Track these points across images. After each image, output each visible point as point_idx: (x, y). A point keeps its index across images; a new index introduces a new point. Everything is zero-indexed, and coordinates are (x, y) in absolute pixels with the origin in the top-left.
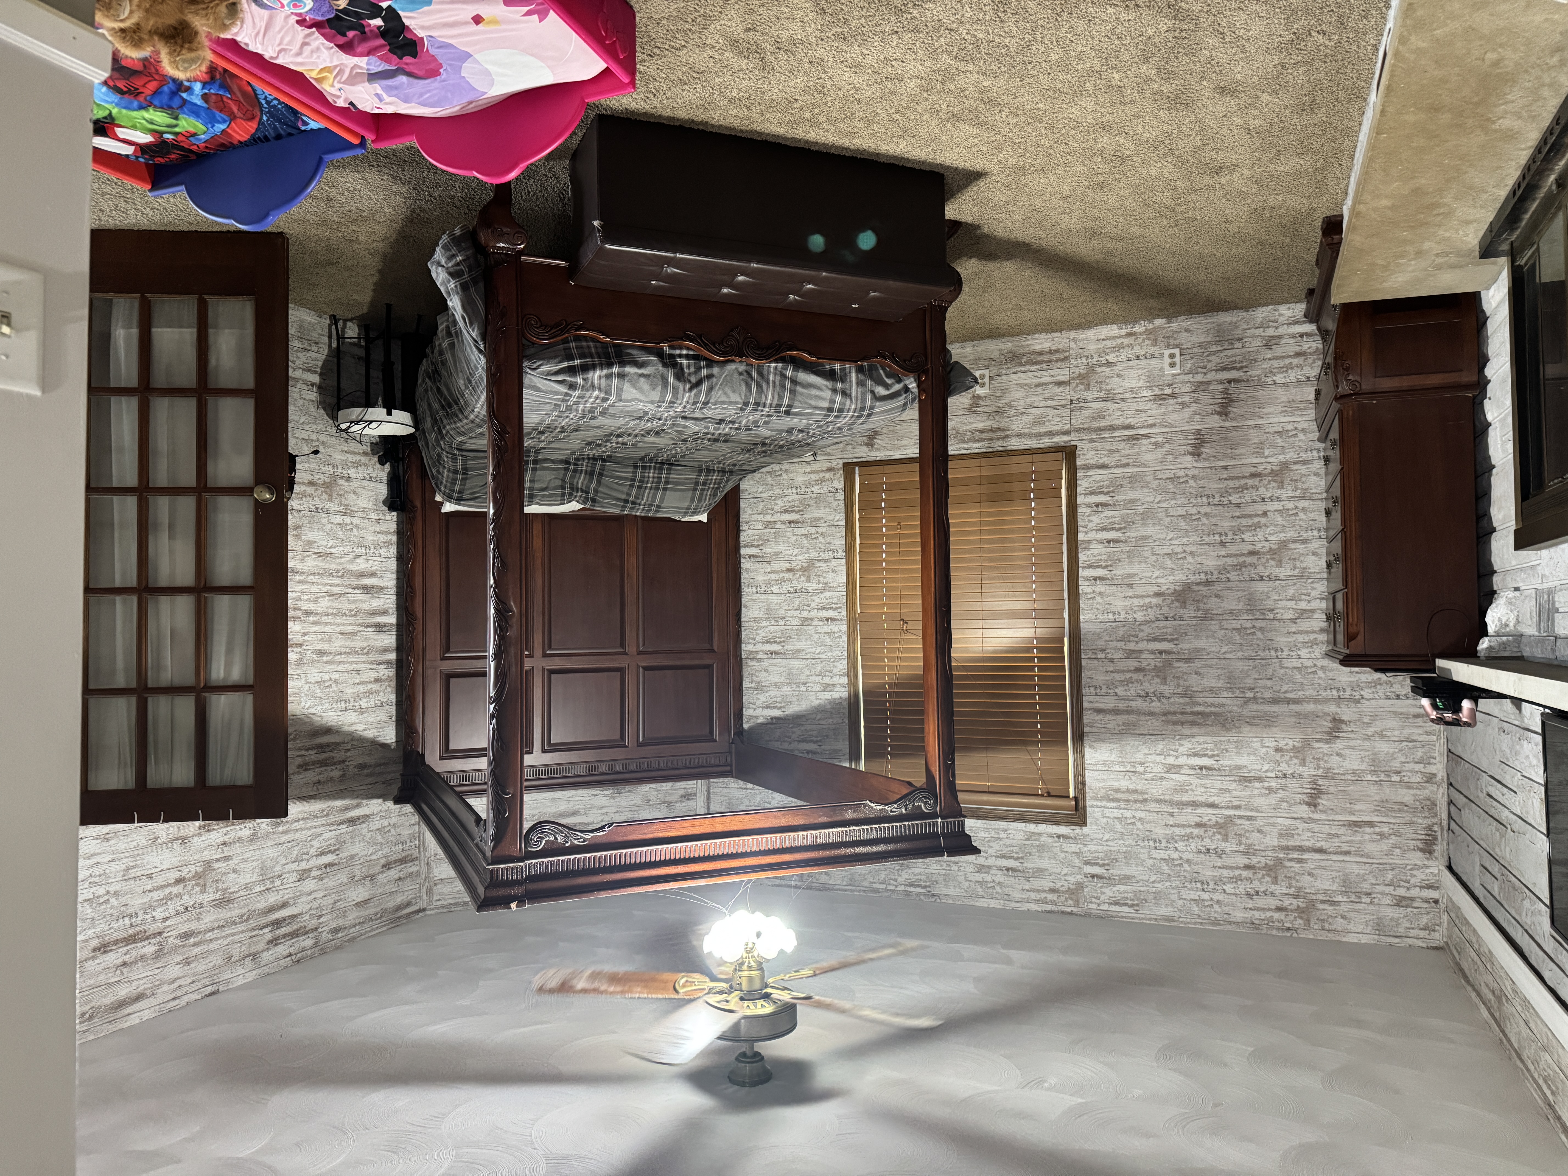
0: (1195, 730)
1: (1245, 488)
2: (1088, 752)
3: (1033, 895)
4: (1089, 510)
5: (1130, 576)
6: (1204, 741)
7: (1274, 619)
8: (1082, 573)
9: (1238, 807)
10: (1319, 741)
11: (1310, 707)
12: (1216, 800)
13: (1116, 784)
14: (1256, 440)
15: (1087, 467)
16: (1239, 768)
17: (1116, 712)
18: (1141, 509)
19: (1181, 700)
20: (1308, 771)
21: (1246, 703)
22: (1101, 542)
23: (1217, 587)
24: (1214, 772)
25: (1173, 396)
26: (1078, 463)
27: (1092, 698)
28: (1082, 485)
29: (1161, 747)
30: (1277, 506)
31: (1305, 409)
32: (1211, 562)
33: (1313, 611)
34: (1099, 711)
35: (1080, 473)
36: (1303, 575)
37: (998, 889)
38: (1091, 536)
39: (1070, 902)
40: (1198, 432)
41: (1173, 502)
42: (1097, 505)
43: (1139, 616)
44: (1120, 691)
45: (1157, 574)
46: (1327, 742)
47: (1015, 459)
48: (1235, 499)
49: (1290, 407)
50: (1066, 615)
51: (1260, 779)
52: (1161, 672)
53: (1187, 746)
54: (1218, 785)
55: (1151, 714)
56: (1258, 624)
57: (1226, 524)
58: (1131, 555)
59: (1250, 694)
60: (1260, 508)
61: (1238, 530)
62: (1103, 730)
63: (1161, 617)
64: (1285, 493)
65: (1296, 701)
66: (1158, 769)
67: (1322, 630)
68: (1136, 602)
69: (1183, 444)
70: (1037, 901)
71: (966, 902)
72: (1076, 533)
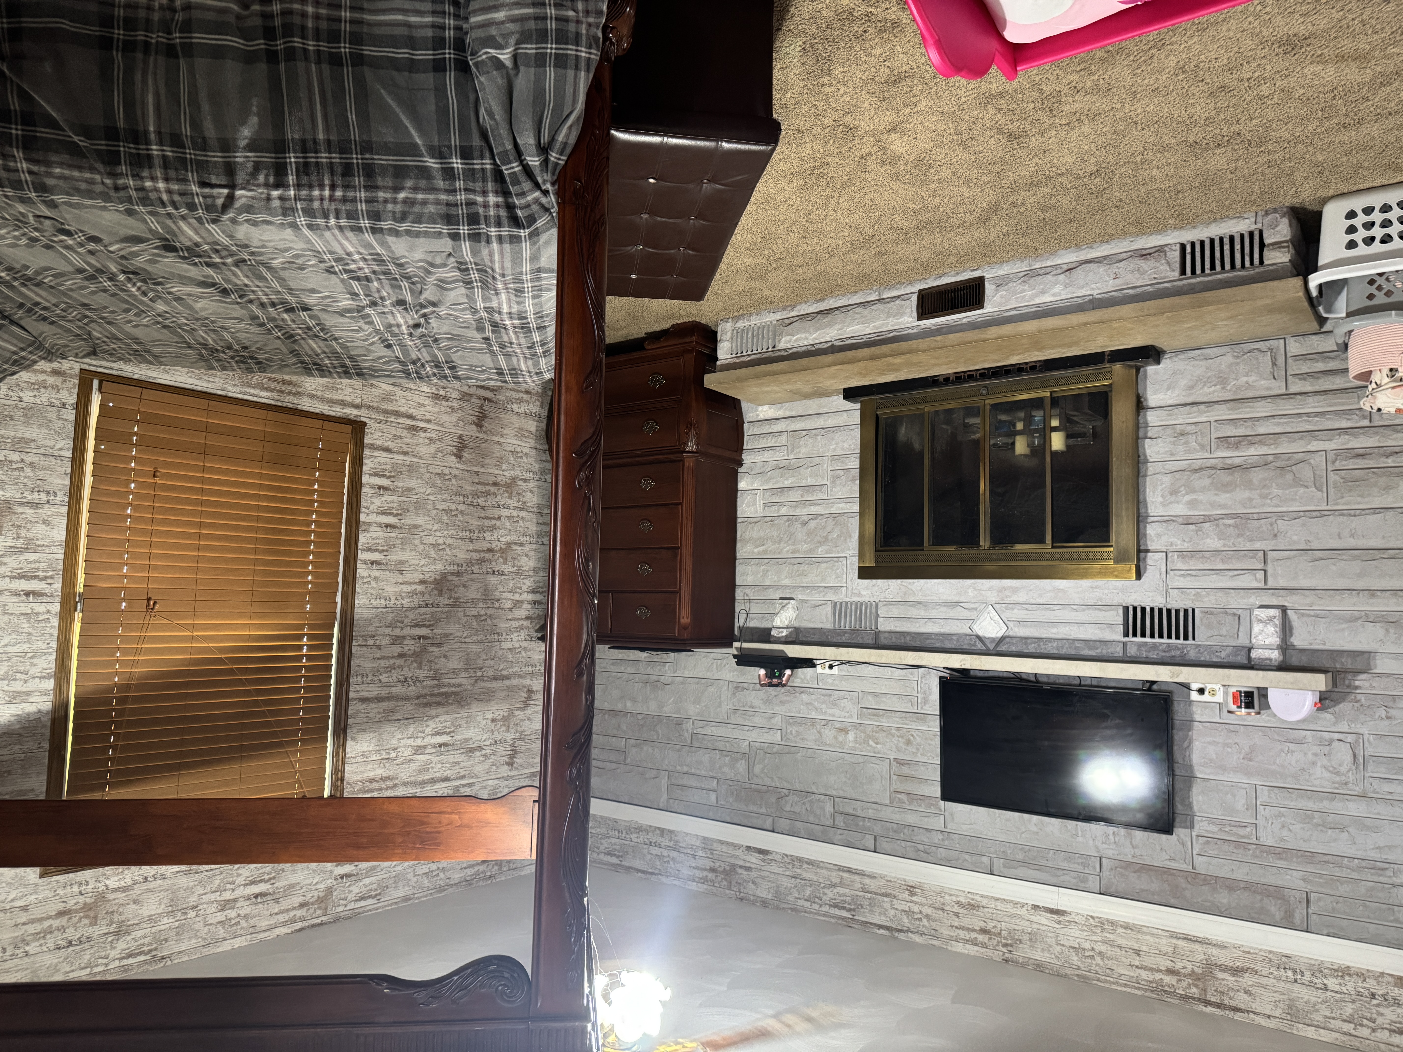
0: (440, 710)
1: (487, 494)
2: (350, 743)
5: (402, 562)
6: (443, 719)
7: (499, 608)
8: (361, 555)
9: (463, 777)
10: (518, 709)
11: (515, 682)
12: (448, 773)
13: (371, 774)
14: (498, 455)
15: (373, 447)
16: (467, 740)
17: (379, 699)
18: (415, 498)
19: (432, 683)
20: (510, 736)
21: (476, 681)
22: (380, 526)
23: (465, 578)
24: (450, 748)
25: (446, 398)
26: (366, 441)
27: (358, 688)
29: (412, 730)
30: (505, 512)
31: (528, 437)
32: (462, 556)
33: (522, 602)
34: (363, 700)
36: (519, 572)
37: (243, 923)
38: (372, 518)
39: (319, 912)
40: (461, 437)
41: (439, 496)
42: (380, 488)
43: (406, 602)
44: (384, 678)
45: (422, 562)
46: (523, 709)
47: (304, 421)
48: (481, 501)
49: (521, 433)
50: (339, 600)
51: (480, 748)
52: (418, 657)
53: (432, 725)
54: (451, 759)
55: (407, 698)
56: (490, 612)
57: (475, 523)
58: (404, 542)
59: (479, 674)
60: (496, 512)
61: (482, 530)
62: (365, 720)
63: (423, 604)
64: (513, 503)
65: (507, 678)
66: (408, 752)
67: (527, 618)
68: (406, 588)
69: (449, 445)
72: (358, 512)
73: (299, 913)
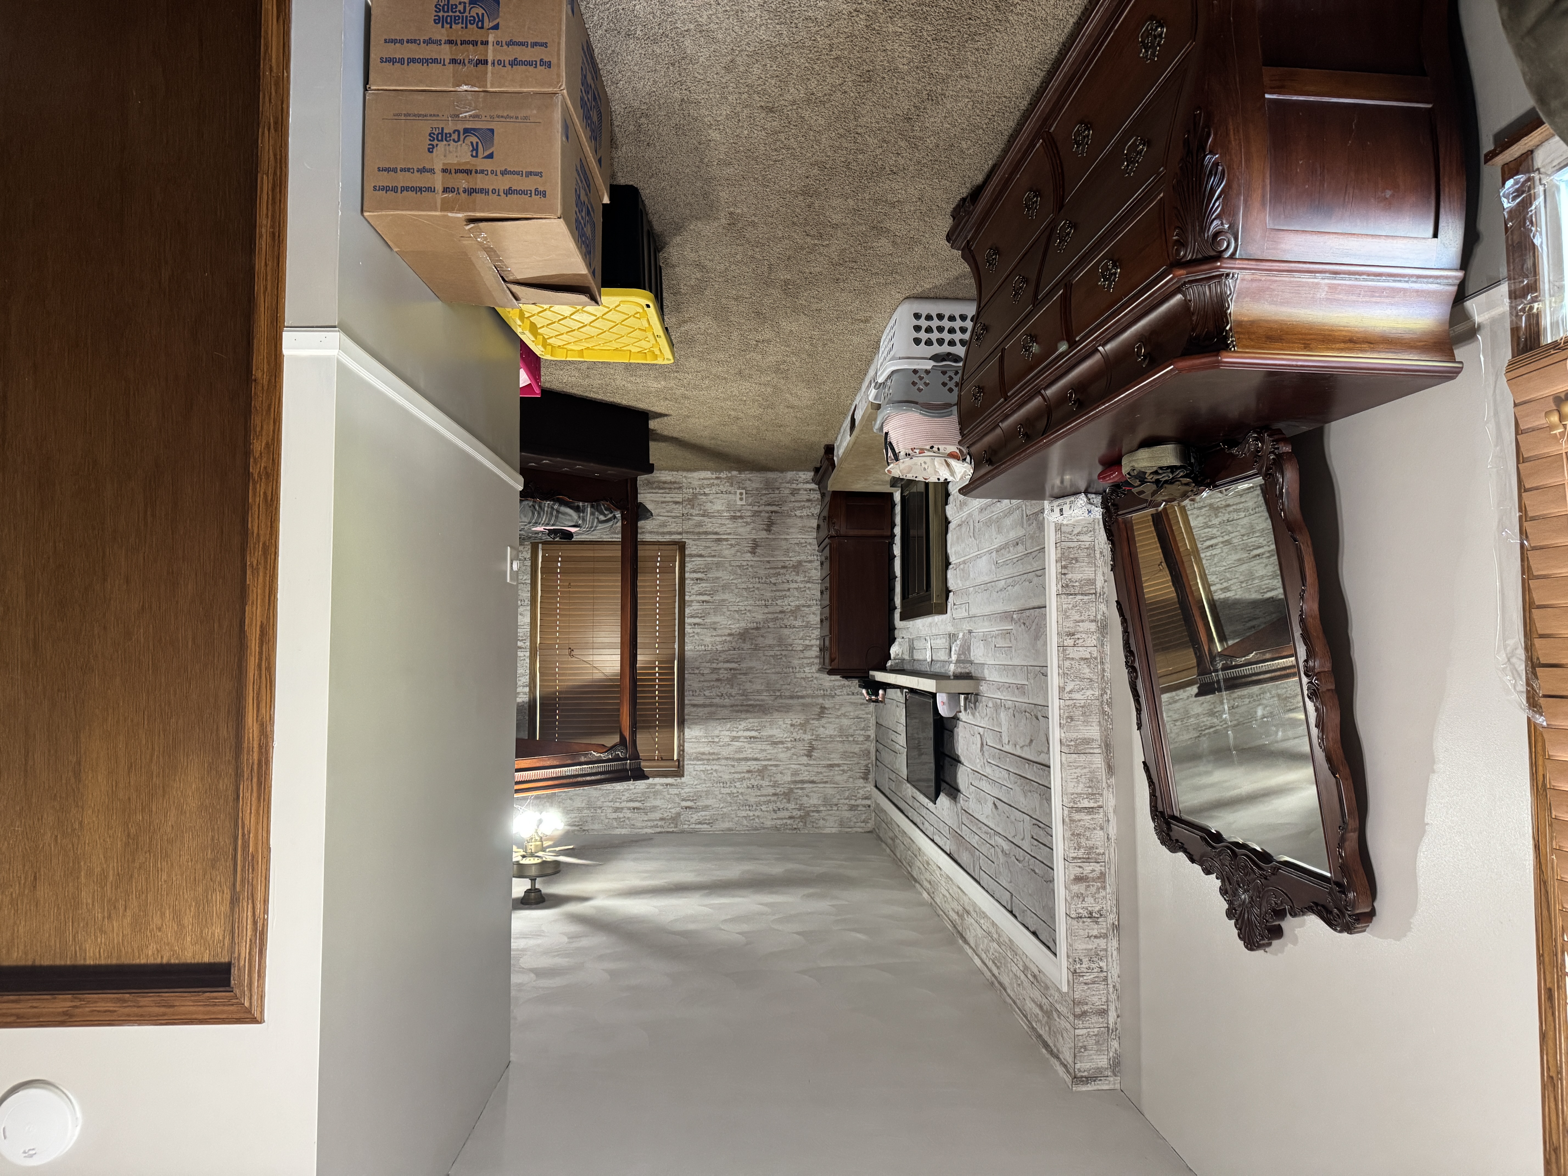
0: (748, 715)
1: (779, 574)
2: (687, 731)
3: (649, 824)
4: (692, 582)
5: (715, 623)
6: (752, 722)
7: (792, 650)
8: (687, 620)
9: (770, 760)
10: (813, 719)
11: (809, 700)
12: (758, 756)
13: (702, 750)
14: (785, 547)
15: (691, 556)
16: (771, 736)
17: (704, 706)
18: (722, 583)
19: (741, 698)
20: (808, 737)
21: (776, 699)
22: (698, 602)
23: (763, 631)
24: (758, 740)
25: (741, 517)
26: (686, 553)
27: (690, 698)
28: (689, 567)
29: (729, 726)
30: (795, 585)
31: (811, 531)
32: (760, 617)
33: (812, 646)
34: (694, 706)
35: (687, 559)
36: (808, 626)
37: (627, 822)
38: (693, 598)
39: (672, 825)
40: (754, 540)
41: (740, 580)
42: (697, 579)
43: (719, 647)
44: (707, 693)
45: (730, 622)
46: (818, 720)
47: (648, 547)
48: (773, 580)
49: (803, 530)
50: (676, 646)
51: (782, 743)
52: (730, 681)
53: (743, 724)
54: (759, 747)
55: (724, 706)
56: (784, 653)
57: (768, 595)
58: (716, 611)
59: (778, 694)
60: (786, 586)
61: (774, 599)
62: (696, 717)
63: (732, 648)
64: (799, 579)
65: (802, 697)
66: (727, 739)
67: (817, 657)
68: (718, 639)
69: (746, 546)
70: (651, 827)
71: (606, 832)
72: (684, 595)
73: (660, 823)
